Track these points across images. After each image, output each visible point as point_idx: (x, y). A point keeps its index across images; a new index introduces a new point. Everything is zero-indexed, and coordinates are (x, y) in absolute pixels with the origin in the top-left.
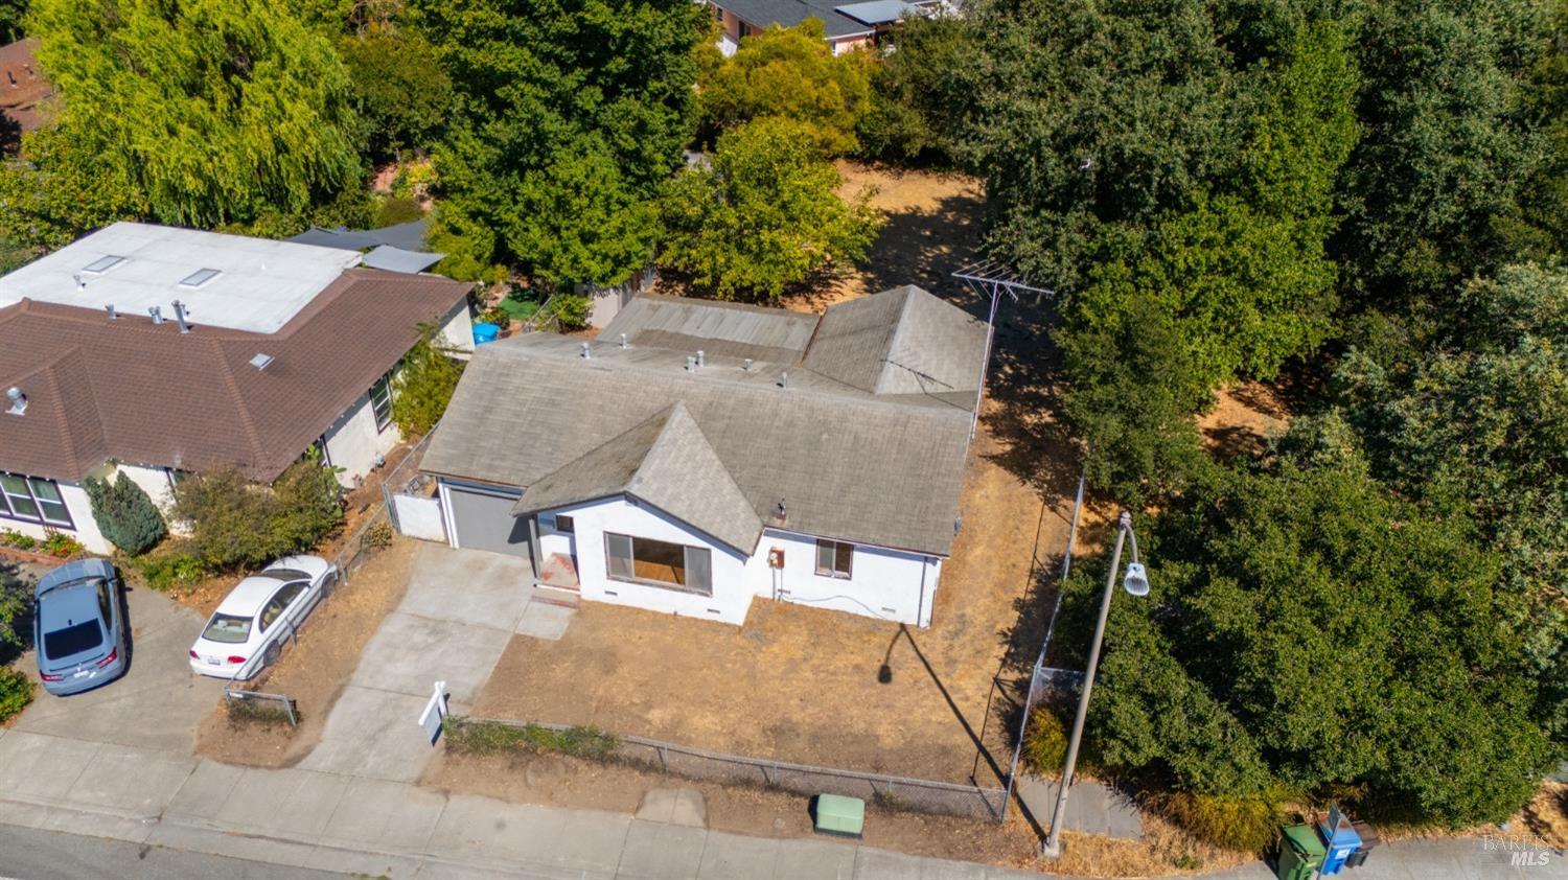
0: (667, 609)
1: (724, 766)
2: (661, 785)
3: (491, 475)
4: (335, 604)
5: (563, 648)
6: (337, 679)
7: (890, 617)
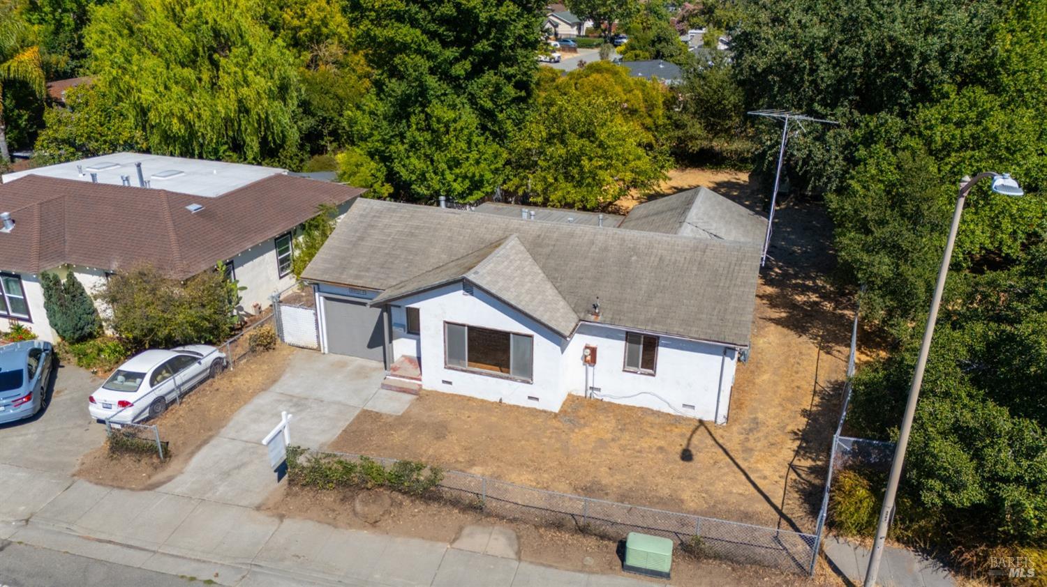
0: (494, 398)
1: (537, 512)
2: (478, 522)
3: (356, 281)
4: (220, 382)
5: (401, 421)
6: (208, 429)
7: (690, 413)
